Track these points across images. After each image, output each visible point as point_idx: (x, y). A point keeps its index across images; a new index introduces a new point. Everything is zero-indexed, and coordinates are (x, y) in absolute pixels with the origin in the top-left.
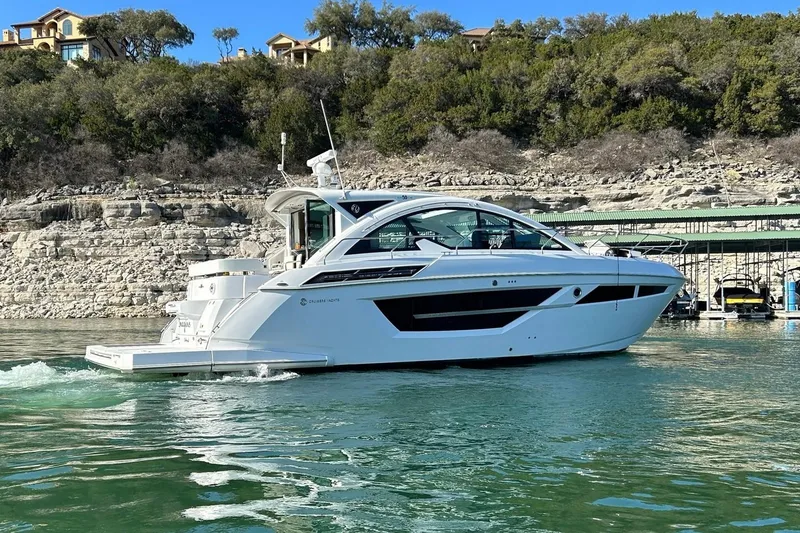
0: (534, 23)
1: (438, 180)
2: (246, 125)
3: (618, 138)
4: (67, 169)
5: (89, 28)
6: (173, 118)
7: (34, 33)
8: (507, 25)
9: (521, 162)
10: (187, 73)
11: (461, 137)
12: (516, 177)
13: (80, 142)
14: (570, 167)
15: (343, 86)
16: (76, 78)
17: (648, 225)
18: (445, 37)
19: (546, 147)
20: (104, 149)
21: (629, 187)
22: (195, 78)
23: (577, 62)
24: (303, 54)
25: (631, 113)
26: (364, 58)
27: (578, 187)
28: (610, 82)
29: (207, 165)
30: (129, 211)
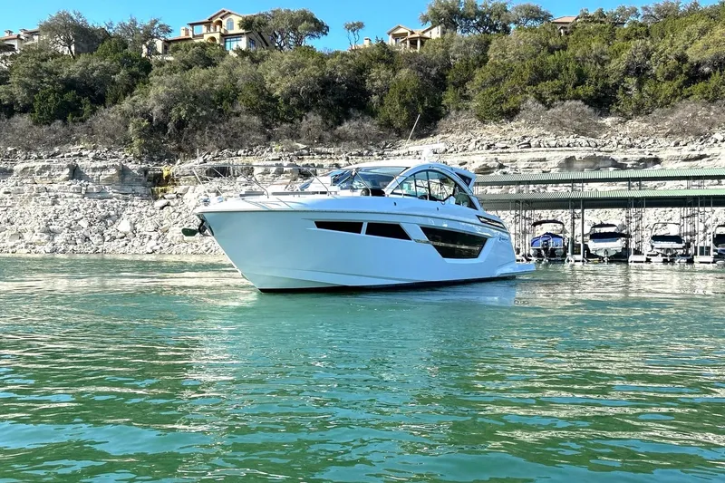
0: (615, 11)
1: (529, 143)
2: (368, 100)
3: (689, 106)
4: (226, 137)
5: (247, 24)
6: (310, 95)
7: (204, 28)
8: (591, 13)
9: (602, 127)
10: (322, 59)
11: (549, 107)
12: (597, 141)
13: (237, 115)
14: (645, 133)
15: (449, 67)
16: (235, 64)
17: (716, 181)
18: (537, 24)
19: (624, 115)
20: (256, 120)
21: (699, 149)
22: (328, 62)
23: (652, 43)
24: (416, 41)
25: (701, 85)
26: (468, 43)
27: (652, 149)
28: (682, 59)
29: (336, 132)
30: (274, 169)
